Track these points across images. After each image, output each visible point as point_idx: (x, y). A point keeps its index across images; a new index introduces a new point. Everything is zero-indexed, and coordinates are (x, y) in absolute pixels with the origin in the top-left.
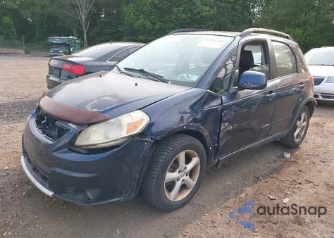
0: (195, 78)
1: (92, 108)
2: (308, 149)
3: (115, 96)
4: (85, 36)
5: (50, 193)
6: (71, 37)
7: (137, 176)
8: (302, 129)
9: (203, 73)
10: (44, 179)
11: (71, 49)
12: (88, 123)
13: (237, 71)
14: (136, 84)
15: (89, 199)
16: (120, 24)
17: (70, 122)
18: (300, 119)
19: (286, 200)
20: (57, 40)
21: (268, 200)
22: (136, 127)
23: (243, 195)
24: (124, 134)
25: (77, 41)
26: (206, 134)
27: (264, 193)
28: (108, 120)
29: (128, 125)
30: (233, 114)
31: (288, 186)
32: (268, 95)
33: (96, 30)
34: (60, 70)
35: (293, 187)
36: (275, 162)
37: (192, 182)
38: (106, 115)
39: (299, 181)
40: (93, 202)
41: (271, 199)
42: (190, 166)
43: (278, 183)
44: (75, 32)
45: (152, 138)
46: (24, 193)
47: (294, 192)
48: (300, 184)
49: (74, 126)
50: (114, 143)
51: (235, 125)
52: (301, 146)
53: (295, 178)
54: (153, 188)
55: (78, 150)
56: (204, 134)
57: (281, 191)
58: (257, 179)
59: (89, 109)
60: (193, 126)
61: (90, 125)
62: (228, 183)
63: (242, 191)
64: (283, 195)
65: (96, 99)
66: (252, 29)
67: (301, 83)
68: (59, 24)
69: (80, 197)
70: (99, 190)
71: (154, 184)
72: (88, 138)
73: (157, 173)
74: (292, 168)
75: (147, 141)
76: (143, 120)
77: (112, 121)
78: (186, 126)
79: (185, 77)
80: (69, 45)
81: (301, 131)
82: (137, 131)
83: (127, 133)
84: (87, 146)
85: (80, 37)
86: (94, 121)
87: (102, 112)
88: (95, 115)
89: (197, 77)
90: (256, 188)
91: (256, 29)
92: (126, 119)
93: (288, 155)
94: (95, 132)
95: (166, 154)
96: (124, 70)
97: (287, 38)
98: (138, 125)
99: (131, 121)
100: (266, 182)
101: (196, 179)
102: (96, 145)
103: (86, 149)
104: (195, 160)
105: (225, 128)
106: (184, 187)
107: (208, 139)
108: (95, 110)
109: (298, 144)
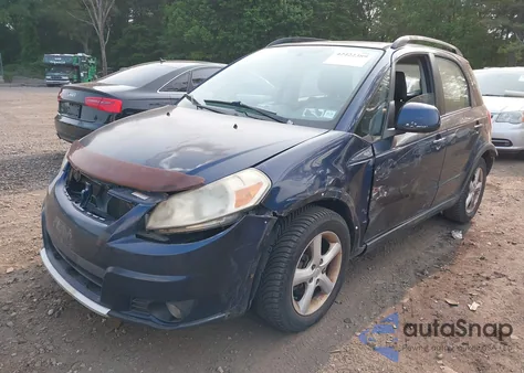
0: (330, 115)
1: (172, 167)
2: (485, 224)
3: (207, 147)
4: (104, 52)
5: (104, 311)
6: (80, 55)
7: (252, 276)
8: (476, 193)
9: (343, 105)
10: (90, 287)
11: (82, 75)
12: (169, 190)
13: (393, 103)
14: (235, 127)
15: (173, 318)
16: (160, 34)
17: (134, 190)
18: (473, 179)
19: (474, 306)
20: (57, 59)
21: (448, 307)
22: (250, 196)
23: (406, 300)
24: (232, 208)
25: (91, 62)
26: (351, 205)
27: (438, 296)
28: (202, 185)
29: (238, 193)
30: (389, 171)
31: (471, 284)
32: (435, 141)
33: (120, 43)
34: (80, 106)
35: (478, 284)
36: (441, 245)
37: (330, 283)
38: (199, 178)
39: (485, 275)
40: (182, 322)
41: (451, 305)
42: (328, 258)
43: (453, 279)
44: (86, 46)
45: (275, 215)
46: (50, 312)
47: (482, 293)
48: (488, 279)
49: (144, 197)
50: (214, 223)
51: (391, 189)
52: (474, 219)
53: (478, 270)
54: (277, 295)
55: (151, 236)
56: (349, 205)
57: (463, 291)
58: (421, 275)
59: (166, 167)
60: (334, 193)
61: (171, 194)
62: (378, 282)
63: (403, 294)
64: (466, 298)
65: (176, 150)
66: (407, 38)
67: (477, 123)
68: (60, 33)
69: (157, 314)
70: (191, 303)
71: (277, 289)
72: (168, 217)
73: (282, 270)
74: (470, 255)
75: (268, 219)
76: (260, 184)
77: (209, 186)
78: (325, 192)
79: (313, 113)
80: (77, 67)
81: (474, 196)
82: (251, 203)
83: (237, 206)
84: (168, 229)
85: (96, 53)
86: (180, 187)
87: (190, 173)
88: (180, 177)
89: (334, 113)
90: (423, 289)
91: (414, 37)
92: (232, 183)
93: (459, 235)
94: (182, 206)
95: (295, 239)
96: (203, 104)
97: (454, 51)
98: (252, 193)
99: (241, 186)
100: (435, 278)
101: (336, 278)
102: (185, 227)
103: (165, 235)
104: (335, 248)
105: (378, 195)
106: (318, 291)
107: (353, 213)
108: (178, 169)
109: (471, 218)
